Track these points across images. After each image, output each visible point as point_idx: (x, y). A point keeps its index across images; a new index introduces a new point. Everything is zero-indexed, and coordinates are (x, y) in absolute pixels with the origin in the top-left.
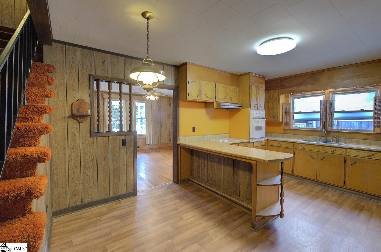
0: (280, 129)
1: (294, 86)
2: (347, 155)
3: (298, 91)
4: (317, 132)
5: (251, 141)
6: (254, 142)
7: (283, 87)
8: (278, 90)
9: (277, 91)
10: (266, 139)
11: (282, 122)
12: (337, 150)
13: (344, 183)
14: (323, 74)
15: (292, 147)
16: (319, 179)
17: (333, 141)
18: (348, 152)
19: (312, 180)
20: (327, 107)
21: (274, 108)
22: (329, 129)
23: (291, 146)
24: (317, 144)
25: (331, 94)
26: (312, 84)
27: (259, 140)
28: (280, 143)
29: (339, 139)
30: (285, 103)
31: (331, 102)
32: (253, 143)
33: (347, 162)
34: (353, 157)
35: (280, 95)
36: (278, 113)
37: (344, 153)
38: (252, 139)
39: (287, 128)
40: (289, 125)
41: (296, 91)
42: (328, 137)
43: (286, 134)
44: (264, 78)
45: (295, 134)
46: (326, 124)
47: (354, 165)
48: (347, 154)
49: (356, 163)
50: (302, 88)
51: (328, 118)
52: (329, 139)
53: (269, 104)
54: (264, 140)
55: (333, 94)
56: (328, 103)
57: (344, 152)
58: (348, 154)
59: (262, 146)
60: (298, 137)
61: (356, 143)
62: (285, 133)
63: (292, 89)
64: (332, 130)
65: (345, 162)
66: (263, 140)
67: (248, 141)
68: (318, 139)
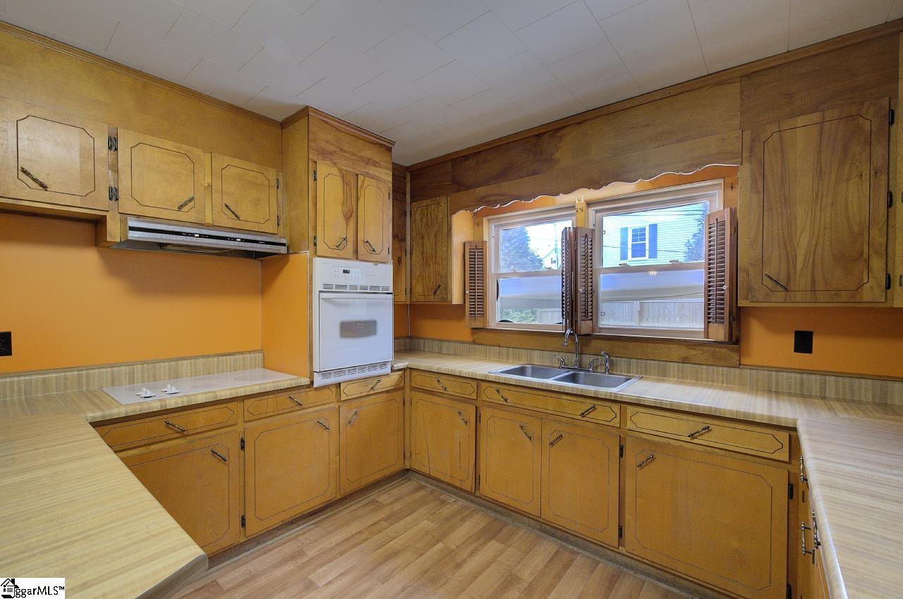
0: (460, 329)
1: (487, 182)
2: (628, 428)
3: (496, 198)
4: (557, 339)
5: (319, 381)
6: (340, 384)
7: (460, 186)
8: (445, 197)
9: (443, 201)
10: (401, 364)
11: (462, 306)
12: (599, 408)
13: (620, 535)
14: (561, 137)
15: (474, 396)
16: (548, 515)
17: (597, 367)
18: (628, 418)
19: (529, 517)
20: (576, 251)
21: (436, 257)
22: (585, 327)
23: (470, 391)
24: (539, 384)
25: (591, 211)
26: (534, 173)
27: (367, 373)
28: (443, 380)
29: (612, 361)
30: (470, 242)
31: (590, 236)
32: (334, 389)
33: (628, 453)
34: (645, 436)
35: (451, 215)
36: (446, 274)
37: (616, 422)
38: (325, 373)
39: (478, 324)
40: (483, 314)
41: (491, 198)
42: (584, 356)
43: (477, 344)
44: (389, 150)
45: (499, 346)
46: (576, 311)
47: (647, 467)
48: (626, 425)
49: (653, 458)
50: (506, 187)
51: (581, 290)
52: (587, 359)
53: (423, 247)
54: (393, 371)
55: (597, 211)
56: (581, 241)
57: (618, 415)
58: (630, 425)
59: (387, 392)
60: (508, 355)
61: (658, 375)
62: (474, 342)
63: (482, 191)
64: (593, 329)
65: (621, 455)
66: (387, 370)
67: (306, 381)
68: (559, 360)
